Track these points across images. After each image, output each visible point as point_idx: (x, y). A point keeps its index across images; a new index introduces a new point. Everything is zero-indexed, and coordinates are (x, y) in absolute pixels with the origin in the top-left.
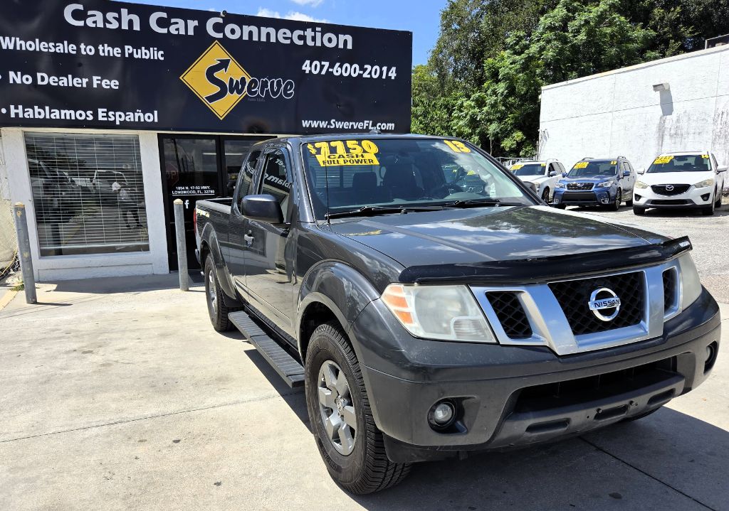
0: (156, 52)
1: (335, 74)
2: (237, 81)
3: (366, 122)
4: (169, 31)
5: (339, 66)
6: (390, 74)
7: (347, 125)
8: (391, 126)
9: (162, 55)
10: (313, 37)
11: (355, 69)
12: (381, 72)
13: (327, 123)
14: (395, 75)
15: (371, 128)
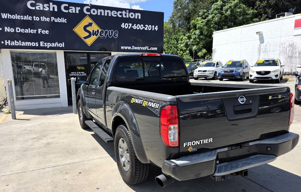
0: (63, 20)
1: (134, 28)
2: (96, 31)
3: (146, 47)
4: (69, 11)
5: (136, 25)
6: (155, 29)
7: (138, 48)
8: (156, 49)
9: (66, 21)
10: (125, 14)
11: (142, 26)
12: (152, 28)
13: (131, 47)
14: (157, 29)
15: (148, 49)
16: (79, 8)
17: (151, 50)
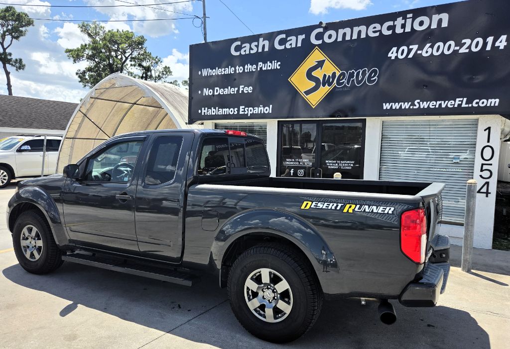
0: (276, 63)
1: (424, 55)
2: (329, 76)
3: (458, 100)
4: (285, 47)
5: (430, 47)
6: (497, 44)
7: (432, 104)
8: (495, 102)
9: (279, 65)
10: (402, 24)
11: (450, 46)
12: (485, 44)
13: (410, 103)
14: (506, 44)
15: (464, 105)
16: (303, 36)
17: (474, 105)
